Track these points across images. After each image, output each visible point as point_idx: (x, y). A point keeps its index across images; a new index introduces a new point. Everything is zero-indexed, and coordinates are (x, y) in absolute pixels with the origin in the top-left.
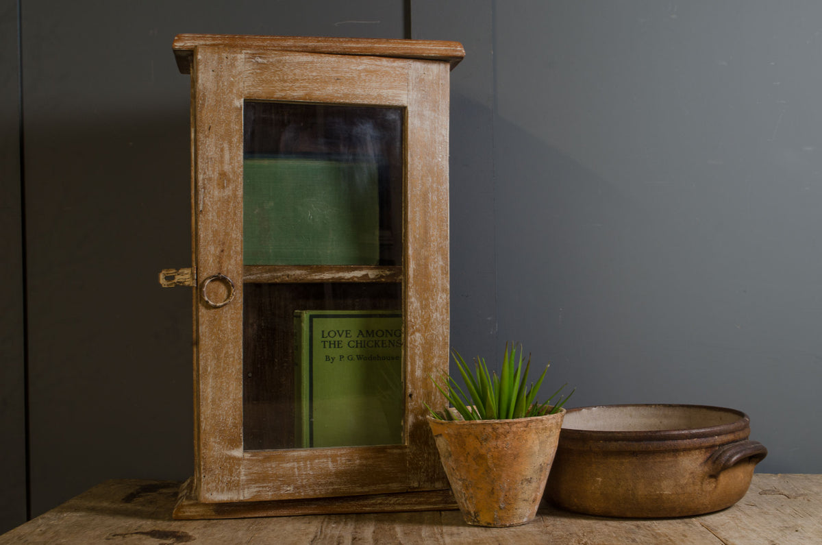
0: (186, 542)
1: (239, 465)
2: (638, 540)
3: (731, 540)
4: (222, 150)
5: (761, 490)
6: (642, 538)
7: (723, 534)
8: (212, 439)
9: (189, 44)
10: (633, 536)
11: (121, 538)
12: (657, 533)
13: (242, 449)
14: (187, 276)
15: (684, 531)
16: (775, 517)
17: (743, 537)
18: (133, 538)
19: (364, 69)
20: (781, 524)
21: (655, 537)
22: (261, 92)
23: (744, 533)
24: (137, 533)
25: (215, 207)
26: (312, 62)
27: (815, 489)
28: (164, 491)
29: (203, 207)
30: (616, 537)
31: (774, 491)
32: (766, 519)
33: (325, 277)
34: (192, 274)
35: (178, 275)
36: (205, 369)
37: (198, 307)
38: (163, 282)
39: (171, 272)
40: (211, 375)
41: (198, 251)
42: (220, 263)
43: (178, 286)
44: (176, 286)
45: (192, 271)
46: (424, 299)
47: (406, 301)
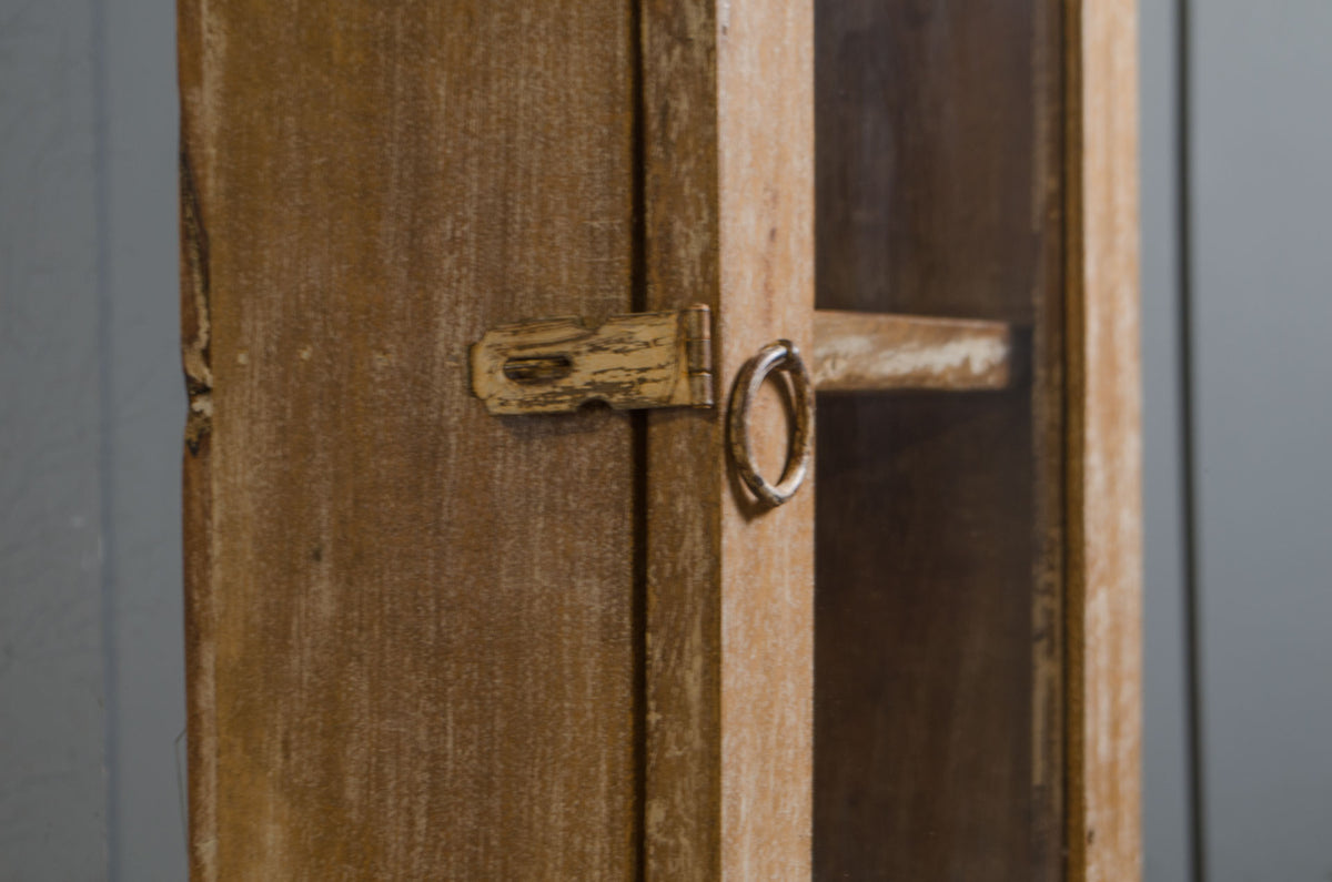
14: (659, 356)
34: (687, 343)
35: (595, 349)
36: (735, 809)
37: (712, 509)
38: (494, 385)
39: (538, 338)
40: (748, 839)
41: (713, 228)
42: (768, 291)
43: (600, 405)
44: (593, 407)
45: (683, 329)
46: (1111, 455)
47: (1074, 464)
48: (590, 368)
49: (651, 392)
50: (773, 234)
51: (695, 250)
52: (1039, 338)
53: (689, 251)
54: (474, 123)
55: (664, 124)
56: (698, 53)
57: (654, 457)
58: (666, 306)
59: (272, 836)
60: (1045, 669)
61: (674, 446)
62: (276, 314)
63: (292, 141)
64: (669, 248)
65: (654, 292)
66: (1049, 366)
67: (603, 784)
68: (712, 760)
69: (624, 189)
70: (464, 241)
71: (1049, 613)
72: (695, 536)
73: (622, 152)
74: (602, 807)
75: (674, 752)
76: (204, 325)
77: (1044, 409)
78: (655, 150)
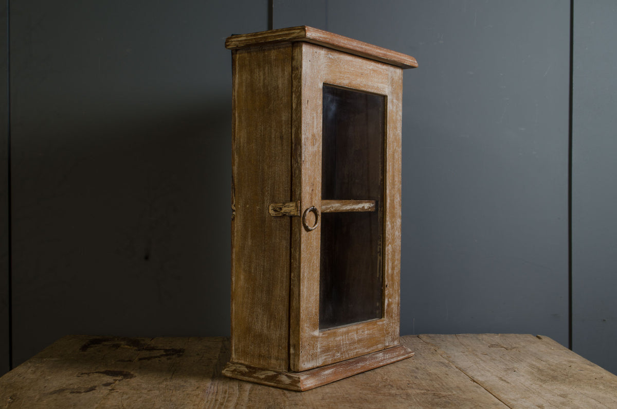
0: (130, 378)
1: (317, 341)
2: (419, 377)
3: (475, 377)
4: (313, 118)
5: (489, 345)
6: (421, 376)
7: (470, 373)
8: (306, 325)
9: (313, 35)
10: (415, 375)
11: (87, 376)
12: (430, 373)
13: (318, 330)
14: (293, 208)
15: (446, 371)
16: (500, 362)
17: (483, 375)
18: (94, 376)
19: (372, 69)
20: (504, 367)
21: (429, 375)
22: (331, 79)
23: (483, 372)
24: (96, 372)
25: (310, 158)
26: (352, 61)
27: (522, 344)
28: (106, 343)
29: (305, 159)
30: (404, 375)
31: (497, 345)
32: (495, 364)
33: (348, 209)
34: (297, 206)
35: (285, 207)
36: (304, 275)
37: (300, 230)
38: (271, 212)
39: (278, 205)
40: (306, 279)
41: (301, 190)
42: (311, 198)
43: (285, 215)
44: (284, 215)
45: (296, 204)
46: (392, 223)
47: (384, 224)
48: (284, 210)
49: (292, 213)
50: (313, 190)
51: (299, 193)
52: (379, 203)
53: (298, 193)
54: (270, 174)
55: (295, 175)
56: (299, 164)
57: (293, 222)
58: (294, 201)
59: (242, 277)
60: (379, 258)
61: (295, 221)
62: (244, 200)
63: (246, 175)
64: (295, 192)
65: (293, 199)
66: (381, 208)
67: (285, 270)
68: (299, 267)
69: (289, 184)
70: (268, 190)
71: (380, 249)
72: (298, 234)
73: (289, 179)
74: (285, 274)
75: (295, 266)
76: (234, 201)
77: (380, 215)
78: (294, 178)
